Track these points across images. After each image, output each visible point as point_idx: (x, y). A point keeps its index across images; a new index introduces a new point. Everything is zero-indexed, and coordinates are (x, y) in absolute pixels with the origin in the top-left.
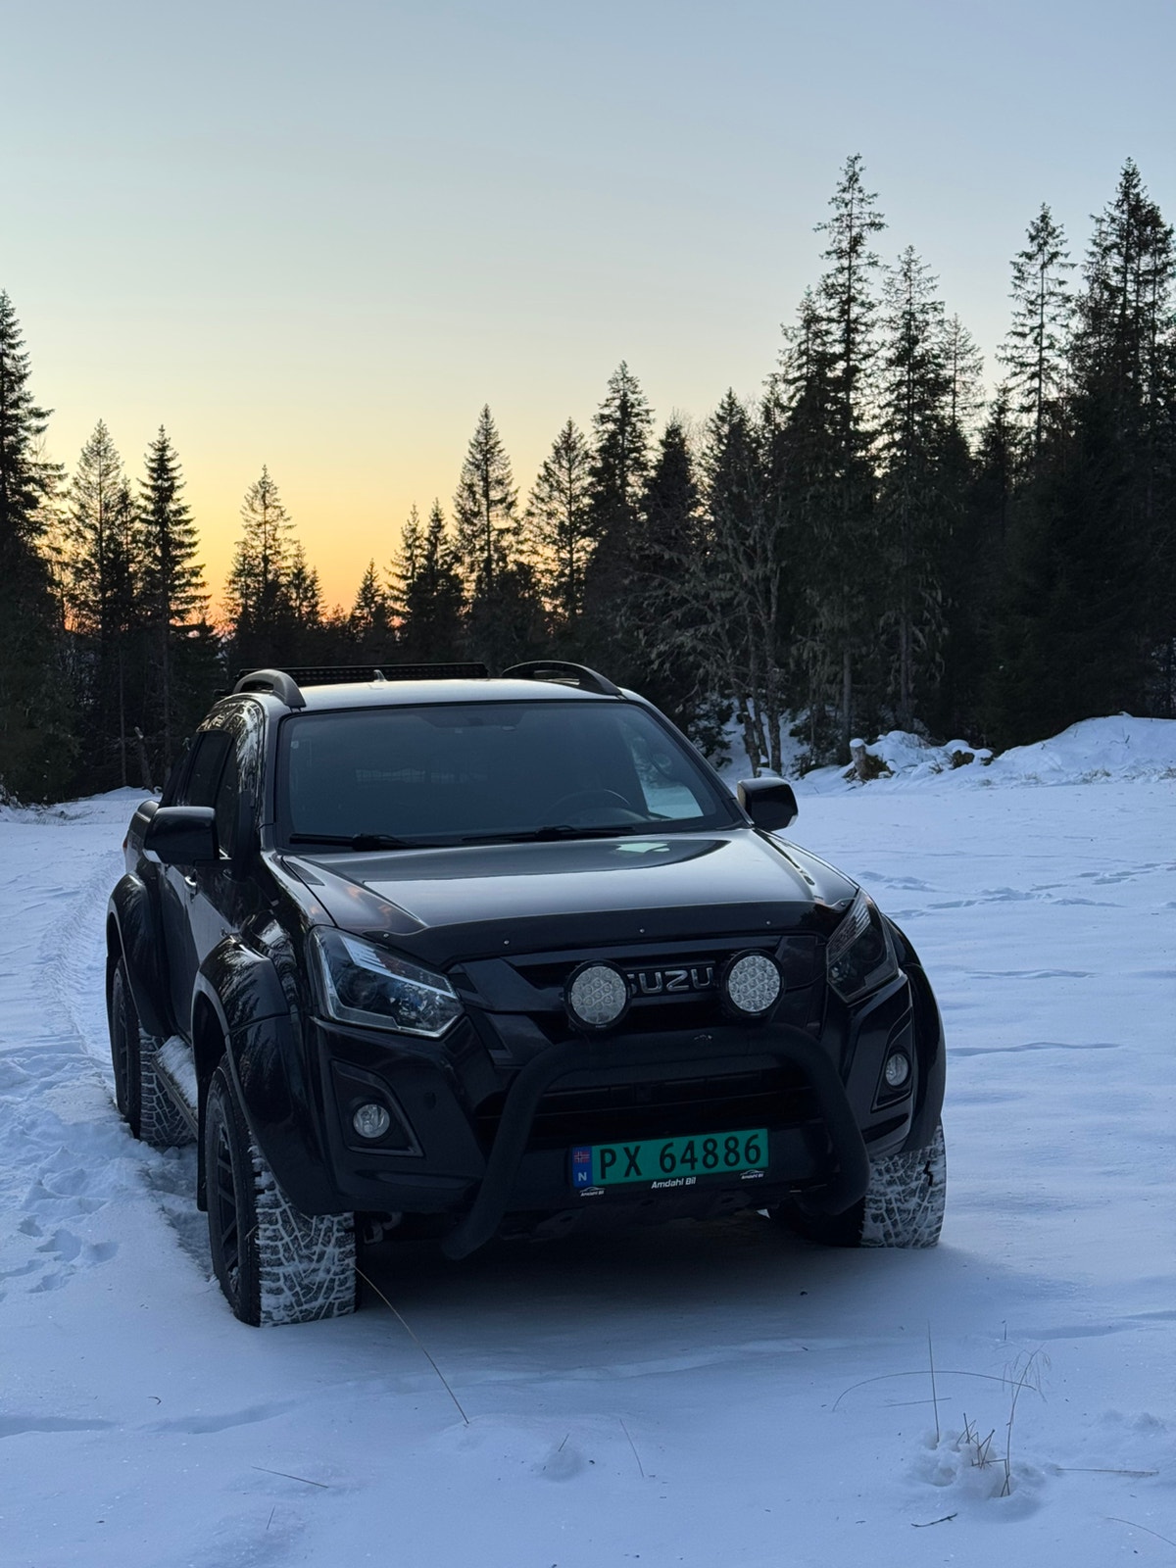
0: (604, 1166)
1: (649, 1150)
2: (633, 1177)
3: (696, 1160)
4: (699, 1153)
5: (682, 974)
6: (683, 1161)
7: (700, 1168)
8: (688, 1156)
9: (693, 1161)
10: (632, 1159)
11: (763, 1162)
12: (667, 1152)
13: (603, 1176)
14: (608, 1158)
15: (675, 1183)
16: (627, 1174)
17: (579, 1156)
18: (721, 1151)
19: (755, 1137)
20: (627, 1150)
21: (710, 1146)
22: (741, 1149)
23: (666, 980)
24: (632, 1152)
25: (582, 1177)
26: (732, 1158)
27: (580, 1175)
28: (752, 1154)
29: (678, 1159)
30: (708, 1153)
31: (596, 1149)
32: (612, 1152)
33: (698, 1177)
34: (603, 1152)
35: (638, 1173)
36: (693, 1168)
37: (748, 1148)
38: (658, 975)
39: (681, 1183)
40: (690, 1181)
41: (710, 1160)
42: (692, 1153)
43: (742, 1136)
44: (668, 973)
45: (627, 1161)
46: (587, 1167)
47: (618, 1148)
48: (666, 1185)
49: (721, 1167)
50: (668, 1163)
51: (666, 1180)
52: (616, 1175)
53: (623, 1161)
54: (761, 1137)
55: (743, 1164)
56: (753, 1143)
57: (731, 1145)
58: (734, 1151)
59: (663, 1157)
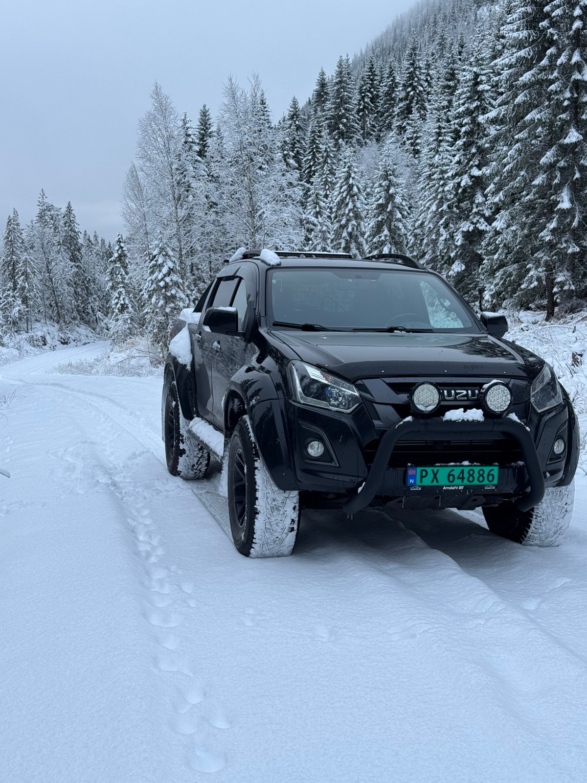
0: (422, 477)
1: (443, 472)
2: (435, 483)
3: (464, 478)
4: (466, 475)
5: (465, 392)
6: (459, 478)
7: (466, 482)
8: (461, 476)
9: (463, 478)
10: (435, 475)
11: (495, 482)
12: (451, 473)
13: (421, 482)
14: (424, 473)
15: (453, 488)
16: (432, 482)
17: (410, 472)
18: (476, 475)
19: (493, 470)
20: (433, 471)
21: (471, 472)
22: (485, 475)
23: (456, 394)
24: (435, 472)
25: (412, 481)
26: (481, 479)
27: (411, 480)
28: (491, 478)
29: (456, 477)
30: (470, 475)
31: (419, 469)
32: (426, 472)
33: (465, 486)
34: (422, 471)
35: (437, 482)
36: (463, 481)
37: (489, 475)
38: (453, 392)
39: (457, 488)
40: (461, 488)
41: (471, 479)
42: (463, 475)
43: (487, 469)
44: (457, 391)
45: (432, 476)
46: (414, 477)
47: (429, 469)
48: (449, 488)
49: (476, 482)
50: (451, 478)
51: (450, 486)
52: (427, 482)
53: (430, 476)
54: (495, 470)
55: (486, 482)
56: (491, 473)
57: (481, 472)
58: (482, 475)
59: (449, 475)
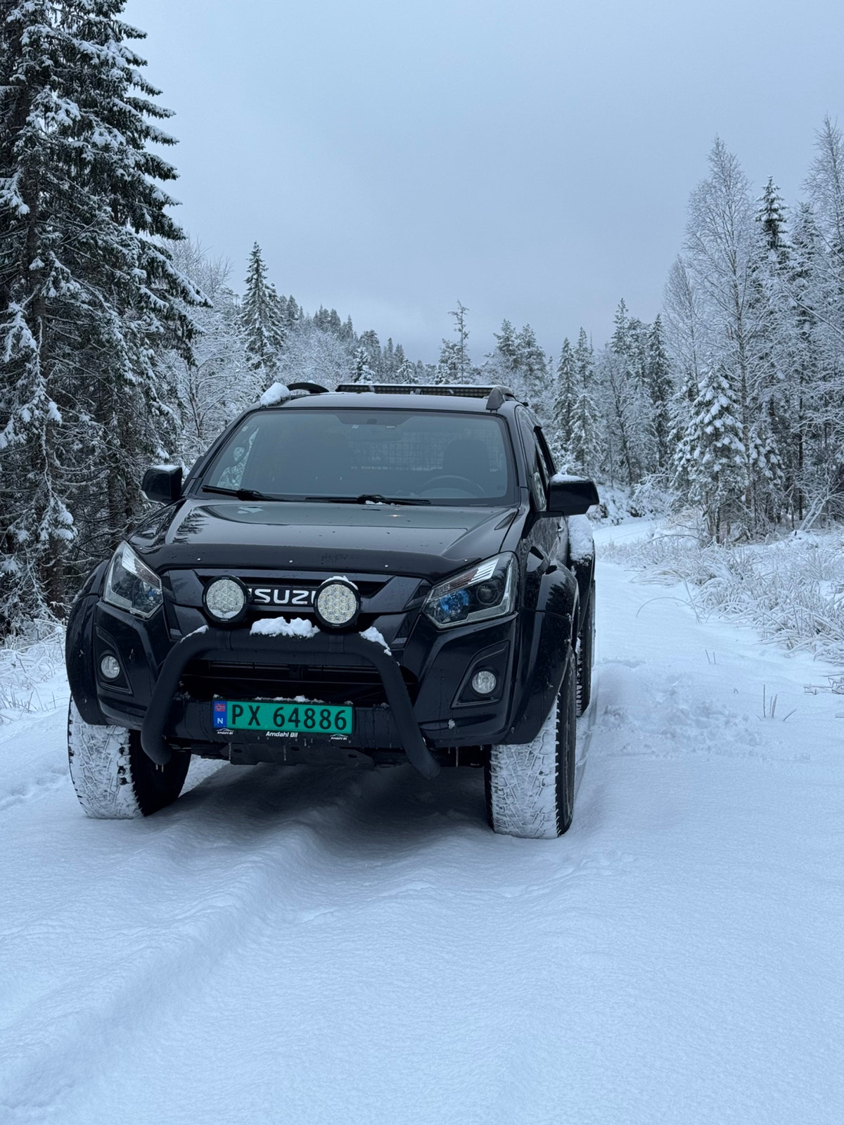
0: (235, 716)
1: (267, 709)
2: (254, 726)
3: (299, 721)
4: (302, 717)
5: (306, 593)
6: (290, 720)
7: (302, 727)
8: (294, 718)
9: (297, 721)
10: (254, 714)
11: (348, 729)
12: (279, 713)
13: (234, 723)
14: (238, 711)
15: (282, 735)
16: (250, 724)
17: (218, 707)
18: (318, 718)
19: (343, 711)
20: (251, 708)
21: (310, 713)
22: (332, 719)
23: (292, 596)
24: (254, 709)
25: (220, 721)
26: (325, 723)
27: (219, 719)
28: (340, 723)
29: (286, 719)
30: (308, 717)
31: (230, 704)
32: (241, 708)
33: (299, 733)
34: (234, 707)
35: (258, 724)
36: (297, 726)
37: (337, 719)
38: (287, 592)
39: (287, 735)
40: (293, 735)
41: (310, 723)
42: (297, 716)
43: (334, 710)
44: (295, 592)
45: (250, 715)
47: (245, 705)
48: (276, 735)
49: (317, 729)
50: (279, 720)
51: (276, 732)
52: (243, 723)
53: (247, 715)
54: (348, 713)
55: (333, 729)
56: (341, 716)
57: (325, 714)
58: (327, 719)
59: (276, 716)
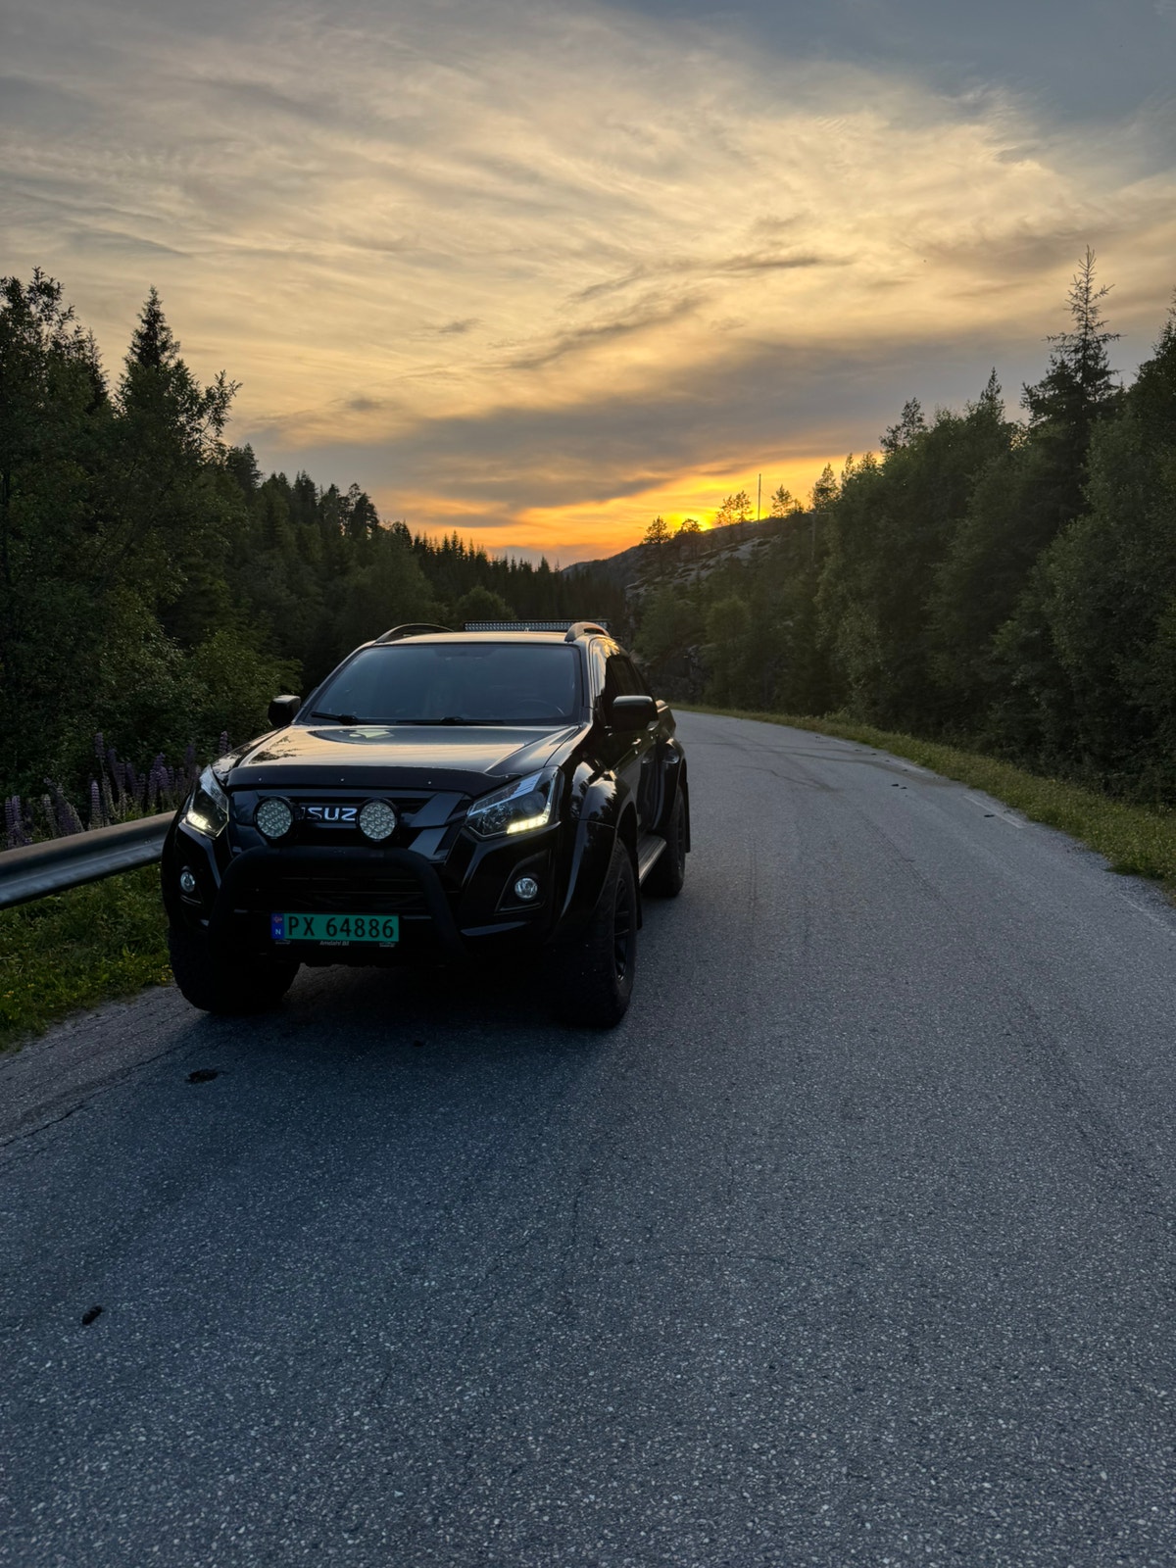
0: (291, 927)
1: (320, 921)
2: (309, 937)
3: (350, 931)
4: (353, 927)
5: (355, 811)
6: (342, 930)
7: (353, 936)
8: (345, 928)
9: (348, 931)
10: (309, 925)
11: (396, 938)
12: (332, 923)
13: (291, 933)
14: (294, 922)
15: (334, 944)
16: (305, 934)
17: (276, 919)
18: (367, 927)
19: (390, 920)
20: (305, 919)
21: (360, 924)
22: (380, 928)
23: (342, 813)
24: (309, 920)
25: (278, 932)
26: (374, 932)
27: (277, 930)
28: (388, 932)
29: (338, 930)
30: (358, 927)
31: (287, 916)
32: (297, 920)
33: (350, 942)
34: (291, 918)
35: (312, 934)
36: (348, 935)
37: (385, 928)
38: (337, 810)
39: (339, 944)
40: (345, 944)
41: (360, 932)
42: (348, 926)
43: (382, 919)
44: (344, 809)
45: (305, 926)
46: (280, 926)
47: (300, 917)
48: (329, 944)
49: (367, 938)
50: (332, 931)
51: (329, 941)
52: (298, 934)
53: (303, 926)
54: (394, 922)
55: (381, 938)
56: (388, 925)
57: (374, 924)
58: (375, 928)
59: (328, 926)
